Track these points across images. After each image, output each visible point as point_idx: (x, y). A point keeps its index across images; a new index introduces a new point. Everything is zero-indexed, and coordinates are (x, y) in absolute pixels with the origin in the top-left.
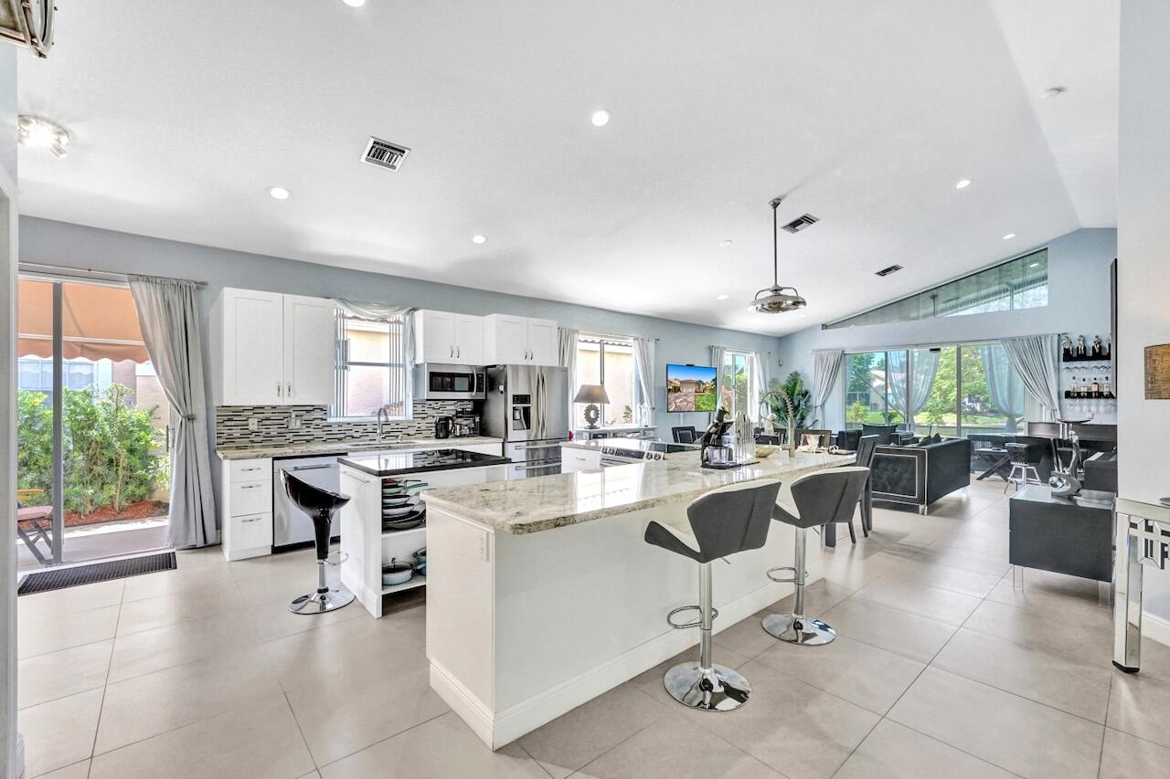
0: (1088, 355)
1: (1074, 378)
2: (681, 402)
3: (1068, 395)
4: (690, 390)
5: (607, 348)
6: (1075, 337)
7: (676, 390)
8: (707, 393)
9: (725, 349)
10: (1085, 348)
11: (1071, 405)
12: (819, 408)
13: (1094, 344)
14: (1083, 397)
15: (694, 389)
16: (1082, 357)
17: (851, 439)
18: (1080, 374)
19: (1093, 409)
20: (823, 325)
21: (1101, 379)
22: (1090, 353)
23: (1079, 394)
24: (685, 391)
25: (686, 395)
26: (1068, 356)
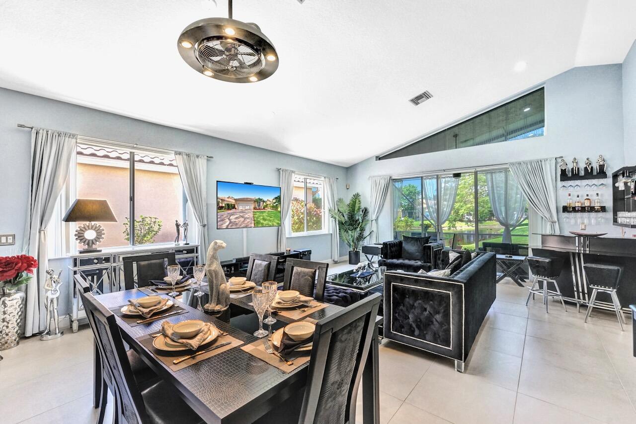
0: (580, 175)
1: (570, 195)
2: (237, 218)
3: (565, 209)
4: (248, 207)
5: (138, 166)
6: (569, 160)
7: (230, 207)
8: (269, 209)
9: (293, 172)
10: (578, 169)
11: (568, 218)
12: (374, 221)
13: (585, 166)
14: (578, 211)
15: (252, 207)
16: (576, 176)
17: (394, 249)
18: (575, 192)
19: (586, 221)
20: (377, 157)
21: (592, 196)
22: (582, 173)
23: (574, 208)
24: (241, 208)
25: (242, 212)
26: (564, 176)
